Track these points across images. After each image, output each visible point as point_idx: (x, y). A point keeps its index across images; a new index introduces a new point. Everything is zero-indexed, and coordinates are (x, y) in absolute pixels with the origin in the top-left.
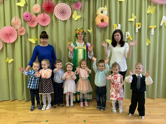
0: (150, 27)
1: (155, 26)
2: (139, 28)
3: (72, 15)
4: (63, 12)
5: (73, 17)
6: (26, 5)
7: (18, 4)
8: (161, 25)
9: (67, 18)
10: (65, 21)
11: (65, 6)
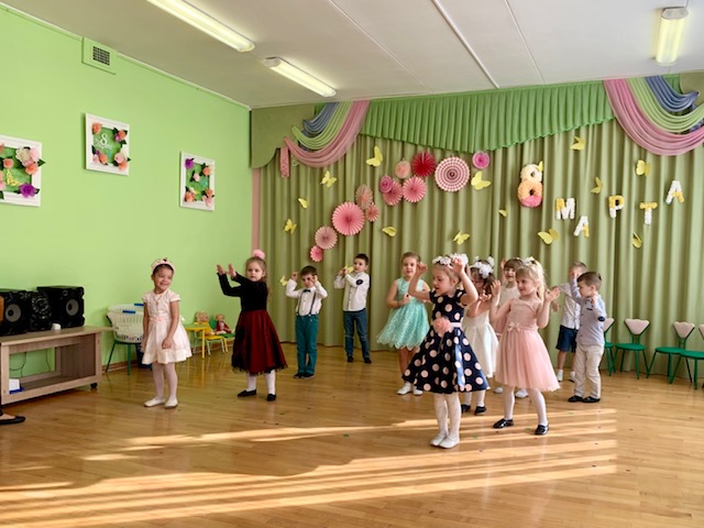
0: (642, 206)
1: (655, 205)
2: (617, 208)
3: (470, 181)
4: (451, 175)
5: (473, 183)
6: (384, 162)
7: (369, 162)
8: (669, 201)
9: (460, 186)
10: (456, 193)
11: (458, 163)
